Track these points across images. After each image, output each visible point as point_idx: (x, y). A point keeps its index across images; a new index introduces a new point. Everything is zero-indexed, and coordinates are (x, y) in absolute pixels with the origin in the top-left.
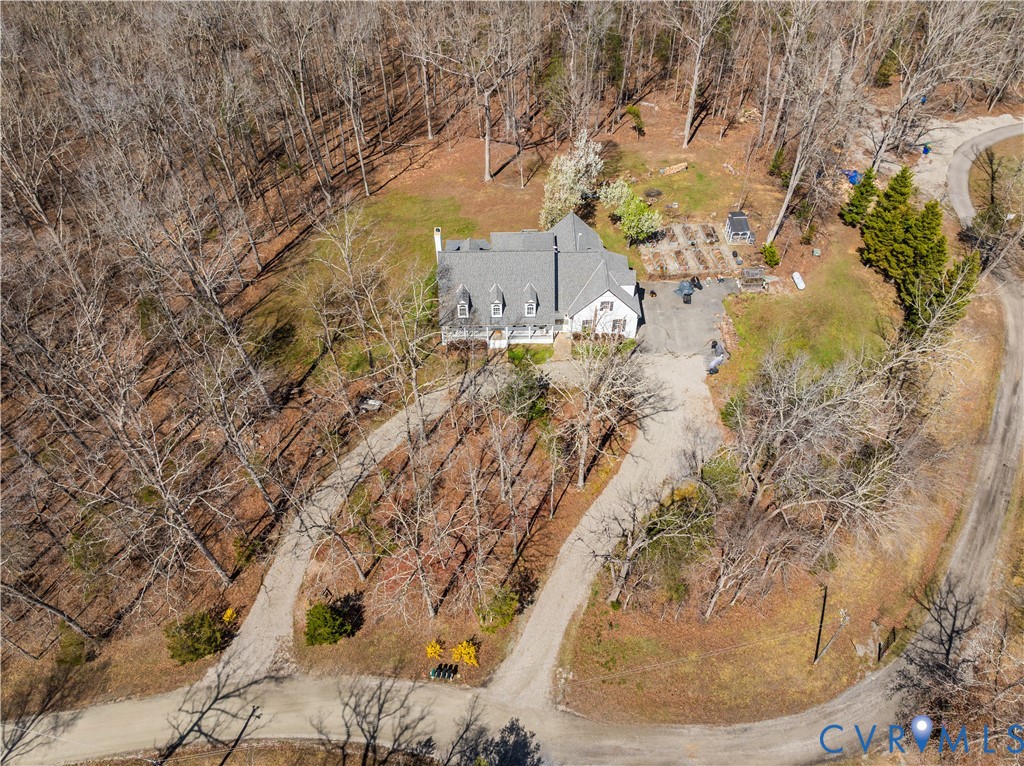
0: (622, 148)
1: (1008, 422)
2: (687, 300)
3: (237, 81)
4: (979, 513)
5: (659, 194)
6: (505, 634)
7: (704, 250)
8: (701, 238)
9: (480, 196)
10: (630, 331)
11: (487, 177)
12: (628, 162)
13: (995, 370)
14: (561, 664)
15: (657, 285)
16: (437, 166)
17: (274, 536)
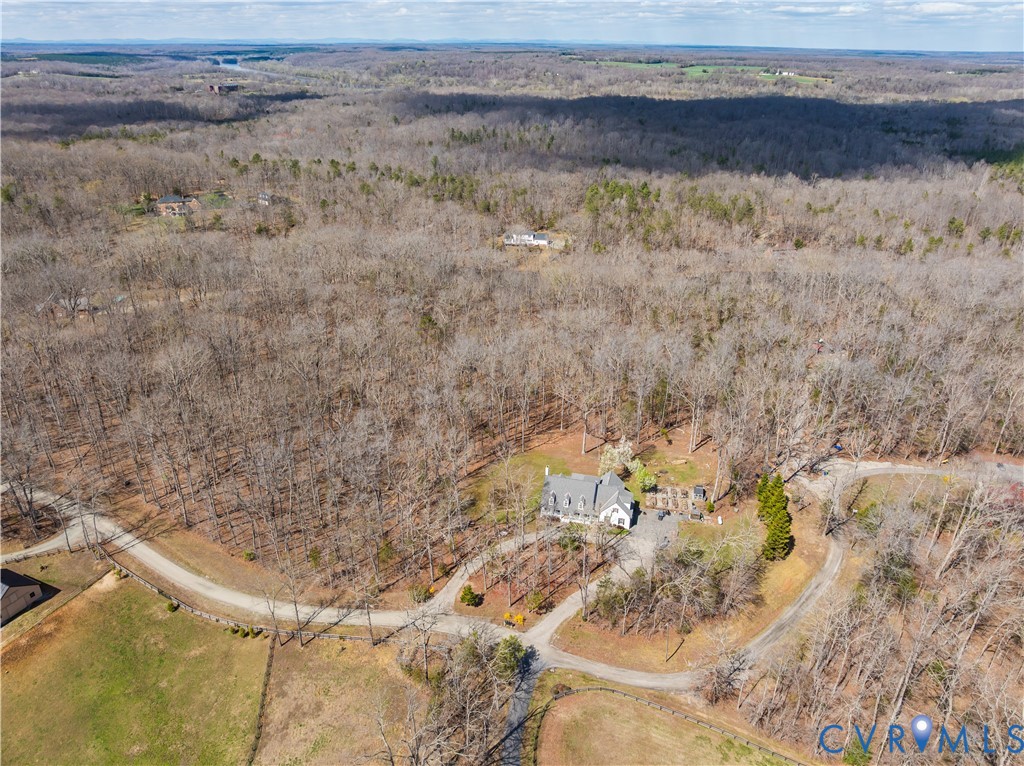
0: (657, 449)
1: (807, 600)
2: (661, 518)
3: (476, 397)
4: (773, 631)
5: (667, 472)
6: (536, 619)
7: (679, 500)
8: (679, 495)
9: (577, 460)
10: (627, 525)
11: (583, 452)
12: (657, 456)
13: (809, 577)
14: (556, 632)
15: (648, 511)
16: (561, 444)
17: (454, 571)
